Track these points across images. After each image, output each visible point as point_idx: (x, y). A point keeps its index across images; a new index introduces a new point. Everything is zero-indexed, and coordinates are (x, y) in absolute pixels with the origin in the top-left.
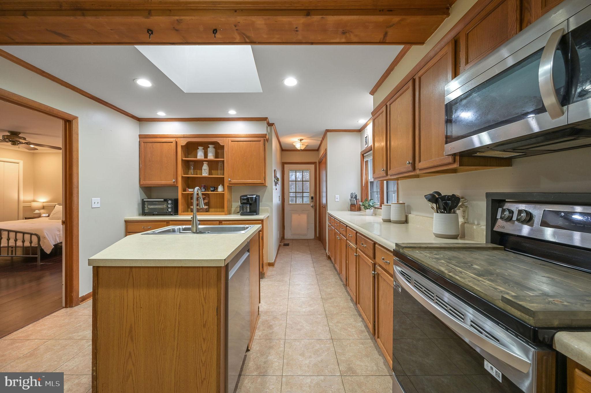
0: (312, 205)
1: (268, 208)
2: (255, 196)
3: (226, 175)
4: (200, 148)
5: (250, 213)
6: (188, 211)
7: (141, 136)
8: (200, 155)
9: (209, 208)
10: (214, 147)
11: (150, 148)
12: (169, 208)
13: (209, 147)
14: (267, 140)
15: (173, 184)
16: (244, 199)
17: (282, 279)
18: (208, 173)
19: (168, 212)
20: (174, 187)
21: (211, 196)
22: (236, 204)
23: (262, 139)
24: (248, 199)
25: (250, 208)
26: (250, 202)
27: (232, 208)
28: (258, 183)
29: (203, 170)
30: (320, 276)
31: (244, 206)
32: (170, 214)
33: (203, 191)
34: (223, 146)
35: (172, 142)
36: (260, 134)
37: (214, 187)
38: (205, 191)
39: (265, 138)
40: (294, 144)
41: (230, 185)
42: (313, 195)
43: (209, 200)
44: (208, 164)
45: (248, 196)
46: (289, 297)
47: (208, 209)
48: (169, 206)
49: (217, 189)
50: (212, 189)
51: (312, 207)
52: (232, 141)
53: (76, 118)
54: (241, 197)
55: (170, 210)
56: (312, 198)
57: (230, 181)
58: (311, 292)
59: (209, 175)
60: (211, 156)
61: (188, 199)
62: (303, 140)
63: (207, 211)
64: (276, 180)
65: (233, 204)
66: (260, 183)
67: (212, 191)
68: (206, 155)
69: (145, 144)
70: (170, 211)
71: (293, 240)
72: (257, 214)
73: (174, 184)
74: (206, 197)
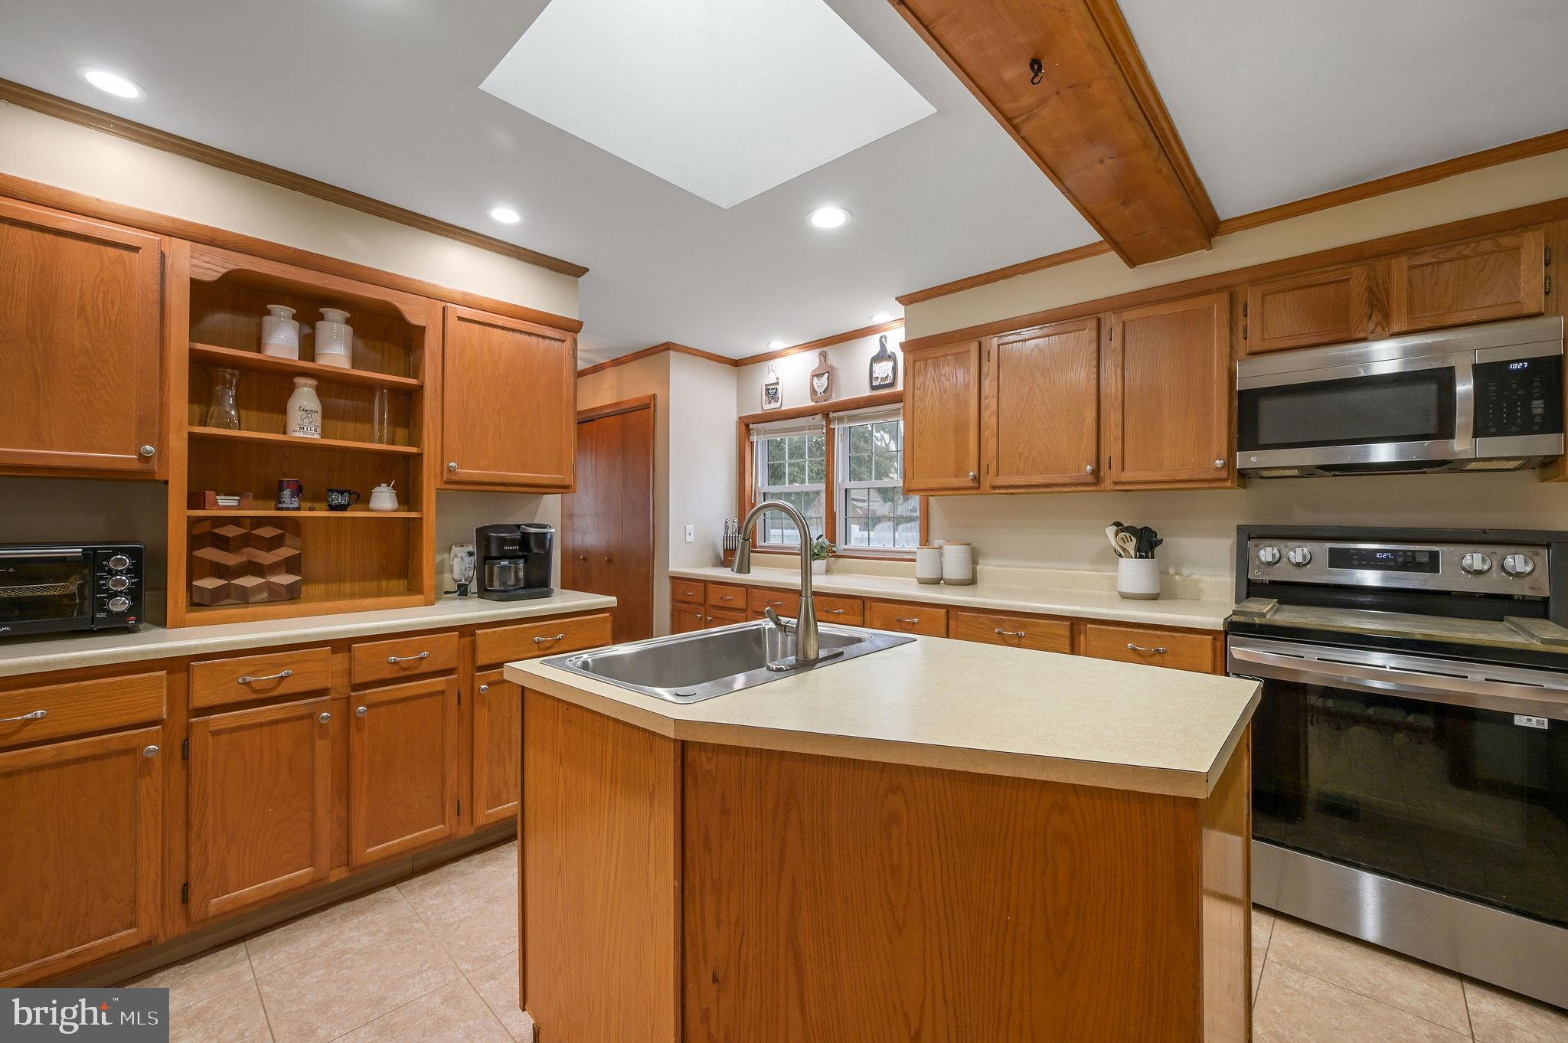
2: (552, 530)
3: (432, 448)
4: (283, 311)
8: (279, 342)
9: (301, 583)
13: (324, 316)
15: (140, 466)
18: (317, 427)
20: (150, 484)
24: (523, 540)
25: (526, 573)
28: (553, 483)
29: (292, 413)
33: (288, 509)
34: (421, 328)
35: (137, 250)
37: (351, 493)
38: (295, 508)
41: (453, 488)
43: (303, 548)
44: (320, 387)
45: (526, 530)
47: (295, 588)
49: (369, 500)
50: (337, 499)
52: (460, 318)
54: (486, 531)
55: (122, 604)
57: (454, 469)
59: (323, 436)
60: (334, 355)
63: (291, 595)
66: (561, 483)
67: (333, 508)
70: (121, 609)
73: (150, 467)
74: (286, 534)
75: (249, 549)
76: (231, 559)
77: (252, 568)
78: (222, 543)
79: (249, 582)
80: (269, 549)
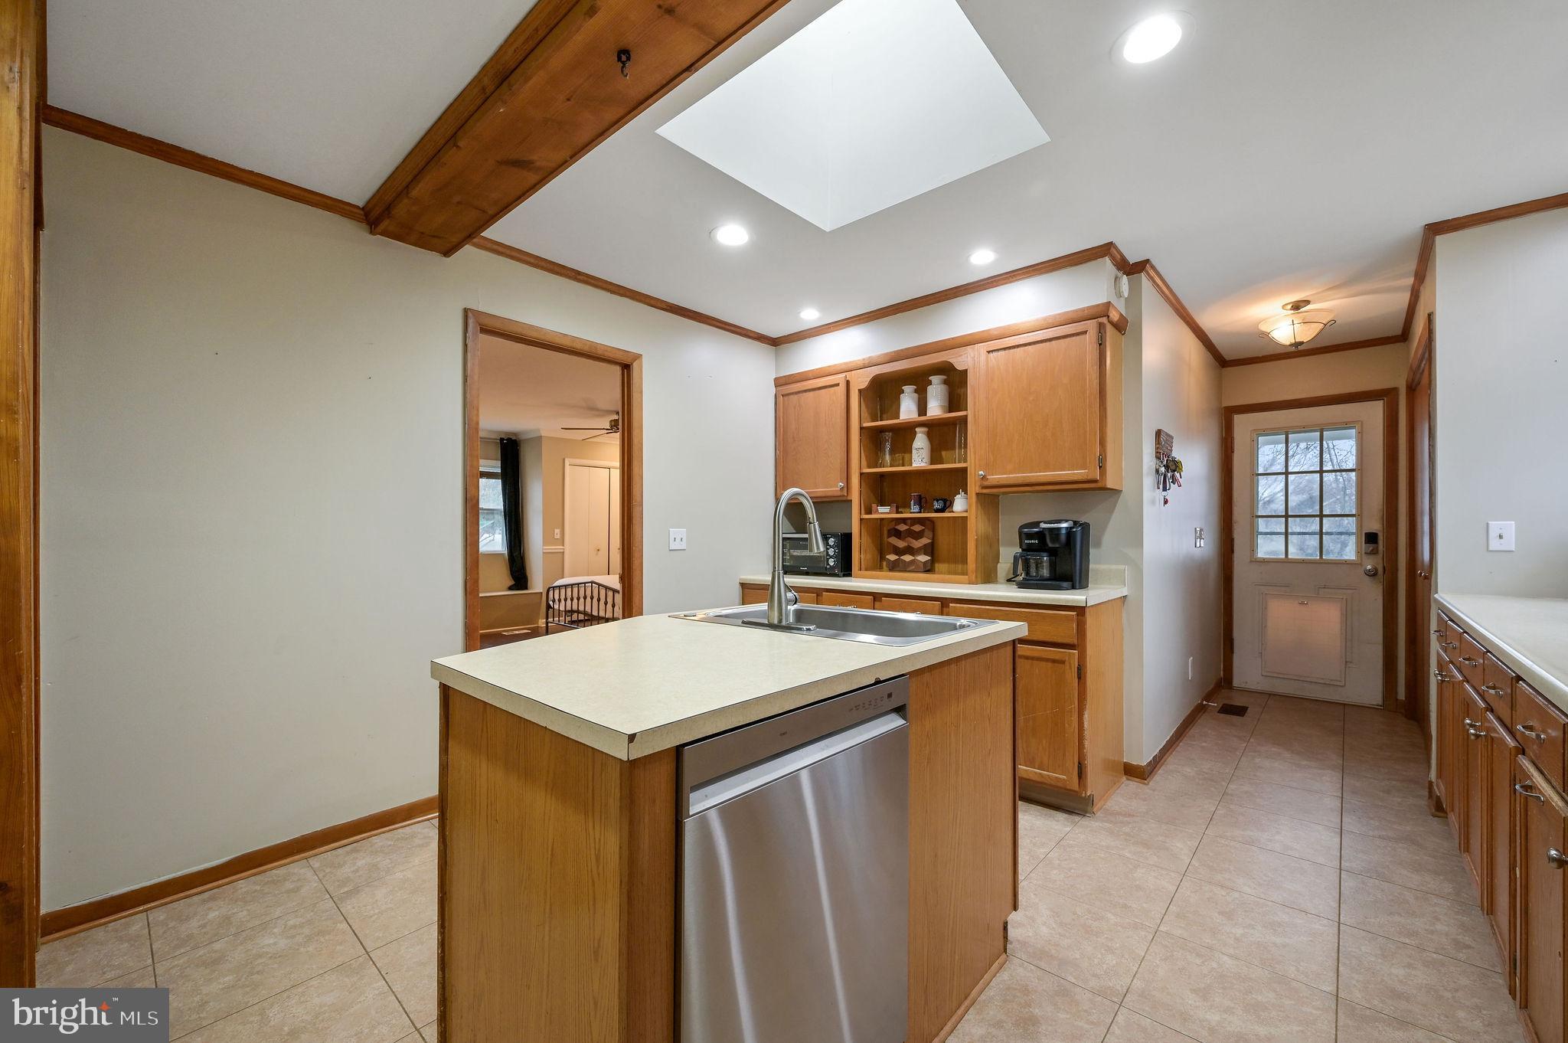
0: (1369, 567)
1: (1122, 567)
2: (1064, 525)
3: (973, 461)
4: (908, 389)
5: (1054, 583)
6: (881, 568)
7: (779, 382)
8: (908, 409)
9: (933, 561)
10: (945, 382)
11: (795, 408)
12: (831, 557)
13: (930, 383)
14: (1120, 327)
15: (839, 494)
16: (1030, 536)
17: (1160, 838)
18: (927, 459)
19: (828, 567)
20: (842, 503)
21: (939, 526)
22: (1008, 553)
23: (1091, 326)
24: (1041, 535)
25: (1053, 566)
26: (1050, 545)
27: (999, 565)
28: (1075, 478)
29: (914, 451)
30: (1363, 883)
31: (1032, 558)
32: (832, 574)
33: (914, 513)
34: (966, 371)
35: (838, 385)
36: (1083, 310)
37: (945, 501)
38: (920, 512)
39: (1104, 320)
40: (1264, 328)
41: (985, 491)
42: (1375, 526)
43: (933, 539)
44: (928, 432)
45: (1043, 525)
46: (1161, 928)
47: (929, 564)
48: (831, 552)
49: (951, 504)
50: (937, 505)
51: (1373, 574)
52: (989, 352)
53: (638, 357)
54: (1022, 527)
55: (831, 562)
56: (1371, 538)
57: (984, 478)
58: (1284, 946)
59: (933, 463)
60: (935, 409)
61: (881, 535)
62: (1307, 302)
63: (929, 569)
64: (1163, 469)
65: (1002, 550)
66: (1085, 478)
67: (938, 511)
68: (922, 409)
69: (786, 398)
70: (832, 564)
71: (1271, 695)
72: (1073, 588)
73: (842, 494)
74: (926, 530)
75: (911, 540)
76: (901, 544)
77: (909, 550)
78: (898, 534)
79: (907, 558)
80: (916, 539)
